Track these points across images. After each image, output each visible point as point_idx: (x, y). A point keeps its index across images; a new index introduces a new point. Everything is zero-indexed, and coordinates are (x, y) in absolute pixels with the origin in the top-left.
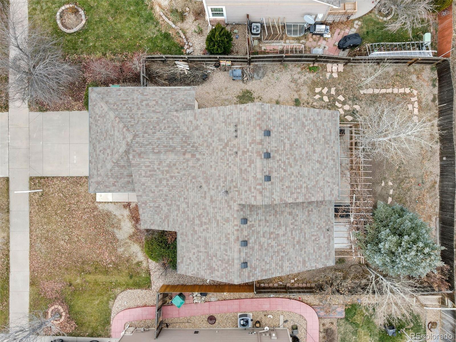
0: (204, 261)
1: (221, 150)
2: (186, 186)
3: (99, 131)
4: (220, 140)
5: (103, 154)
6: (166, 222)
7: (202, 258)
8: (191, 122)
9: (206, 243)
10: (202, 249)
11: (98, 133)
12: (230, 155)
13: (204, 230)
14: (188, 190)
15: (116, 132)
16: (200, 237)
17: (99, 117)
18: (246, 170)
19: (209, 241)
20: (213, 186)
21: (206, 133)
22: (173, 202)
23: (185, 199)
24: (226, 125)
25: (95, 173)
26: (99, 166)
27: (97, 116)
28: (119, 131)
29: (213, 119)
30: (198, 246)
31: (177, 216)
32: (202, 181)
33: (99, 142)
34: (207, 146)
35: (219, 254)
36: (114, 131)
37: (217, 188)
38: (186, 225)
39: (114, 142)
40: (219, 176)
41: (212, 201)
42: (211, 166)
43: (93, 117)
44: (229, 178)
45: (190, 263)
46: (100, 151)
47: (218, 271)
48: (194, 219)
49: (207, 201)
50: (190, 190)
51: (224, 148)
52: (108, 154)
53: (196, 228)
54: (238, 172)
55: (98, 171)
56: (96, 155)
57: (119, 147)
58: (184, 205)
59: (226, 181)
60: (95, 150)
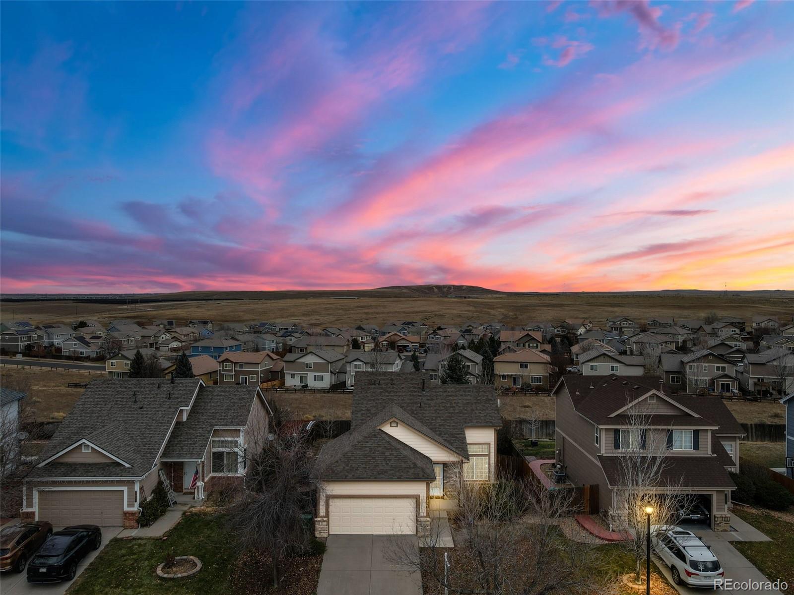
0: (484, 406)
1: (389, 393)
2: (421, 419)
3: (364, 466)
4: (381, 394)
5: (390, 460)
6: (458, 436)
7: (481, 407)
8: (362, 415)
9: (468, 404)
10: (474, 406)
11: (366, 467)
12: (393, 388)
13: (457, 405)
14: (425, 417)
15: (369, 445)
16: (463, 408)
17: (348, 465)
18: (405, 379)
19: (465, 402)
20: (419, 398)
21: (374, 404)
22: (437, 429)
23: (432, 420)
24: (369, 390)
25: (412, 471)
26: (404, 465)
27: (347, 468)
28: (367, 442)
29: (363, 399)
30: (472, 410)
31: (449, 426)
32: (415, 406)
33: (377, 466)
34: (385, 403)
35: (473, 396)
36: (366, 447)
37: (420, 396)
38: (456, 418)
39: (378, 447)
40: (410, 395)
41: (432, 400)
42: (402, 400)
43: (347, 474)
44: (412, 389)
45: (490, 416)
46: (387, 464)
47: (487, 396)
48: (449, 413)
49: (432, 403)
50: (424, 416)
51: (387, 391)
52: (391, 454)
53: (457, 411)
54: (406, 383)
55: (410, 468)
56: (391, 470)
57: (384, 442)
58: (439, 420)
59: (414, 391)
60: (386, 472)
